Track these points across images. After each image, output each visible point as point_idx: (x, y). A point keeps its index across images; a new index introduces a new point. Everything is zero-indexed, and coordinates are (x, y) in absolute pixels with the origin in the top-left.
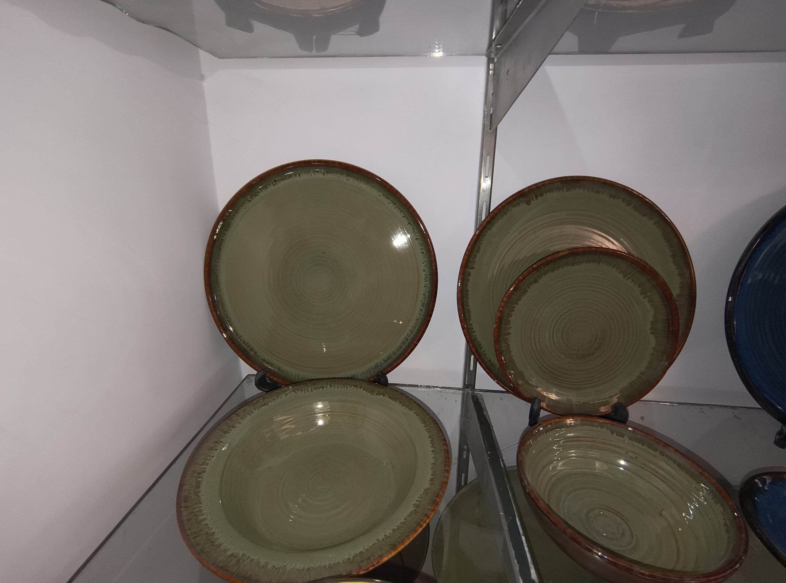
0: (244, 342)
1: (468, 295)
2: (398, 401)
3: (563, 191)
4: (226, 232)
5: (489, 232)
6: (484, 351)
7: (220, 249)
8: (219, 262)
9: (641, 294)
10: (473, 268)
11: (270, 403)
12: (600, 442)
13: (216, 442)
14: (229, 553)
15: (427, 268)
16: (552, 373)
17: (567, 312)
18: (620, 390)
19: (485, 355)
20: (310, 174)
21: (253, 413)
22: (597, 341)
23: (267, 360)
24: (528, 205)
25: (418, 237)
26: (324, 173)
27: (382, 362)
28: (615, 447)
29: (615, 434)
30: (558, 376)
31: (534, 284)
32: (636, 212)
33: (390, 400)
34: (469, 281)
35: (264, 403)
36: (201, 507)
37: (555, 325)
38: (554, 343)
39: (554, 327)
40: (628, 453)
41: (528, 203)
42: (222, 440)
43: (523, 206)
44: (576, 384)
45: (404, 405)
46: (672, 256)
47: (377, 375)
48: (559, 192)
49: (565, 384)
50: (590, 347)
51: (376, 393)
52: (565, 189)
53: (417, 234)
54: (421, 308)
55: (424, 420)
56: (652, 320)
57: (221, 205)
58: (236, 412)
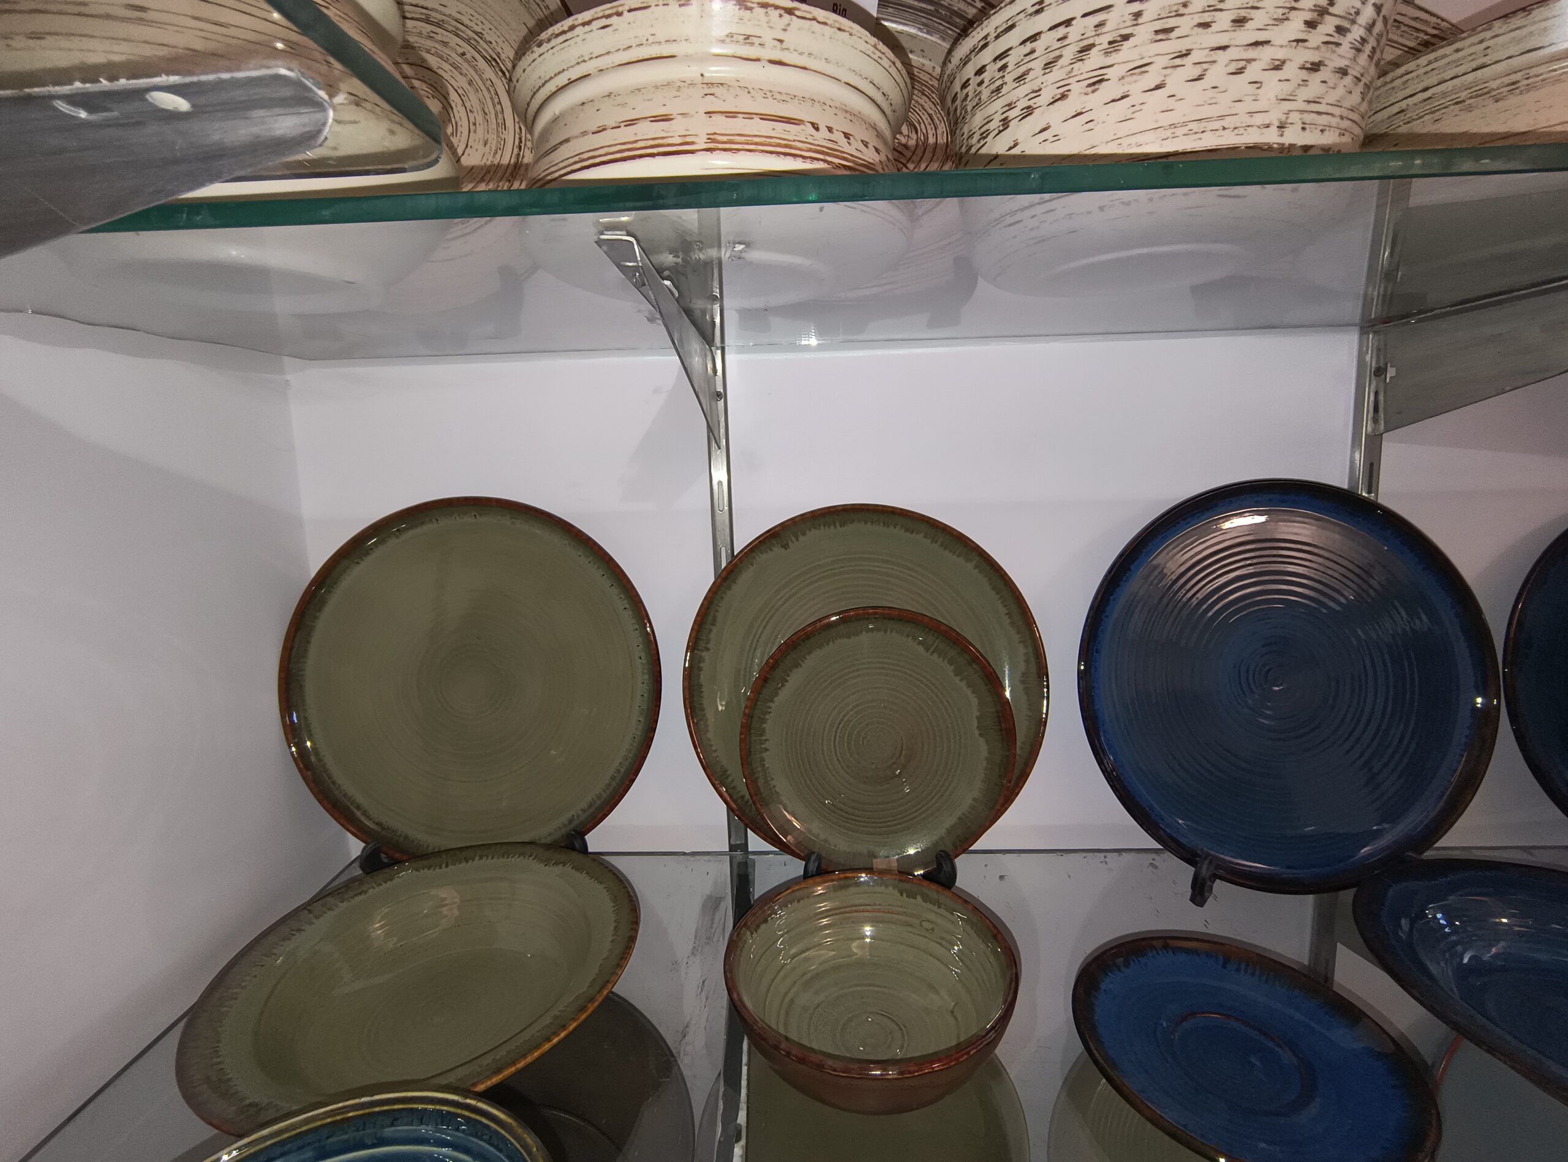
0: (345, 795)
1: (702, 692)
2: (585, 872)
3: (835, 526)
4: (317, 614)
5: (728, 593)
6: (733, 781)
7: (309, 642)
8: (305, 663)
9: (956, 675)
10: (708, 649)
11: (370, 891)
12: (886, 911)
13: (265, 955)
14: (247, 1102)
15: (644, 654)
16: (841, 810)
17: (851, 710)
18: (947, 829)
19: (734, 788)
20: (454, 518)
21: (337, 907)
22: (904, 753)
23: (385, 823)
24: (786, 549)
25: (627, 606)
26: (475, 515)
27: (580, 813)
28: (906, 916)
29: (905, 895)
30: (852, 815)
31: (796, 670)
32: (947, 552)
33: (573, 871)
34: (701, 671)
35: (360, 890)
36: (217, 1047)
37: (836, 732)
38: (838, 760)
39: (835, 736)
40: (923, 923)
41: (785, 547)
42: (275, 951)
43: (777, 550)
44: (880, 825)
45: (592, 877)
46: (1007, 614)
47: (569, 836)
48: (829, 527)
49: (863, 827)
50: (894, 763)
51: (553, 862)
52: (838, 525)
53: (625, 602)
54: (640, 719)
55: (615, 897)
56: (978, 714)
57: (314, 567)
58: (309, 908)
